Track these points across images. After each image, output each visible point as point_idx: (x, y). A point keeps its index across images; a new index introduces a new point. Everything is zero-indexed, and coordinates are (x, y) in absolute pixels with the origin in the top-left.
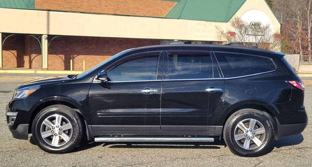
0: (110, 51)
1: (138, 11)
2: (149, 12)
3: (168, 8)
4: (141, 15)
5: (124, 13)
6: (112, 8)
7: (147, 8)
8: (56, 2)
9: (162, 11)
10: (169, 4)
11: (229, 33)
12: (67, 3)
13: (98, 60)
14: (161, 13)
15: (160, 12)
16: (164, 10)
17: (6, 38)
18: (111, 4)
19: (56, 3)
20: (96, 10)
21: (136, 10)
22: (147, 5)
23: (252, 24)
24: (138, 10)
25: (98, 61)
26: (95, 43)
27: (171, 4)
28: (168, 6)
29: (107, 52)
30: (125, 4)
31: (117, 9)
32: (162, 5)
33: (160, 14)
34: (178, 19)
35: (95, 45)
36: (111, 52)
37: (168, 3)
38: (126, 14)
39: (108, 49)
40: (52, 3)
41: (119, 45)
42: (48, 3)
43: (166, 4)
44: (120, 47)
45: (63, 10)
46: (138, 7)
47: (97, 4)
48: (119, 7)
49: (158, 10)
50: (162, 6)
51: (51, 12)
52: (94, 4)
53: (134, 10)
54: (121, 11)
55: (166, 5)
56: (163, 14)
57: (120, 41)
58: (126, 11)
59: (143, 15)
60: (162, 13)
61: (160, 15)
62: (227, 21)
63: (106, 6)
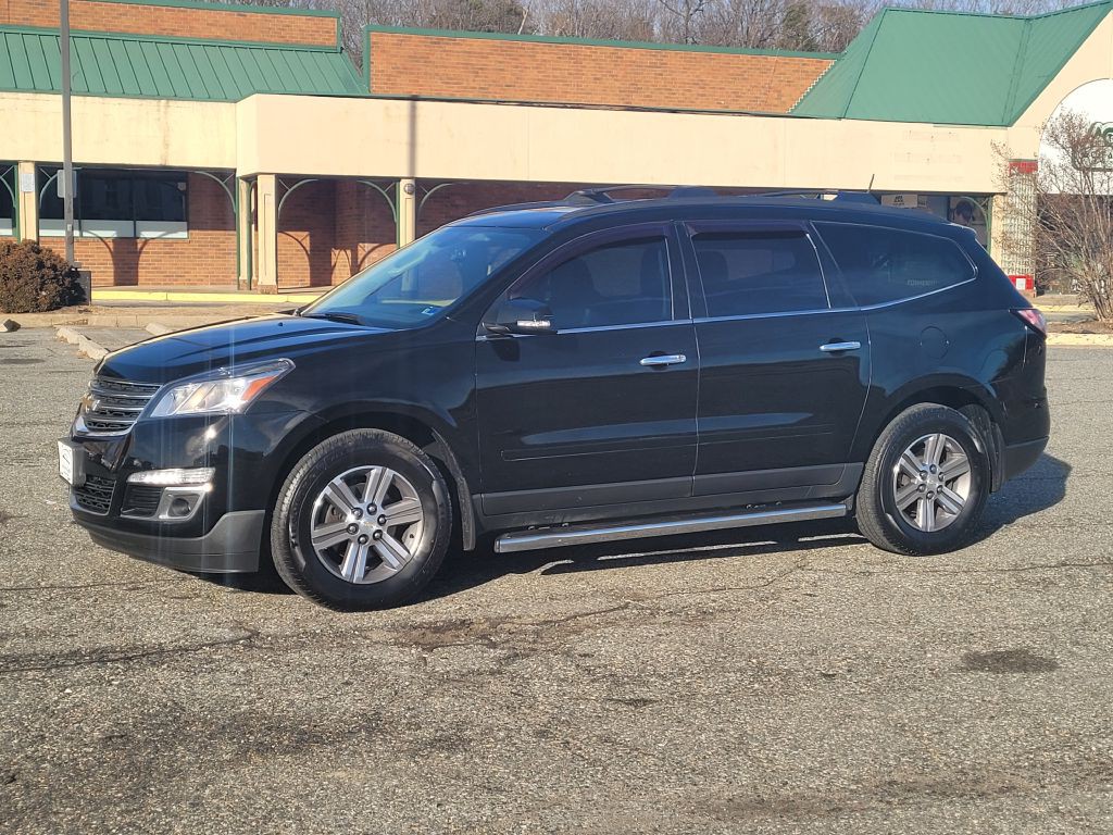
1: (702, 95)
2: (738, 96)
3: (803, 82)
4: (713, 108)
6: (617, 84)
7: (729, 82)
8: (436, 71)
9: (783, 93)
10: (806, 68)
11: (1016, 165)
12: (474, 72)
14: (778, 99)
15: (776, 95)
16: (788, 88)
17: (290, 190)
18: (614, 72)
19: (437, 74)
21: (696, 90)
22: (731, 72)
23: (1099, 130)
24: (701, 92)
27: (813, 68)
28: (804, 75)
30: (659, 71)
31: (632, 89)
32: (782, 70)
33: (776, 102)
34: (840, 118)
37: (804, 65)
38: (663, 106)
40: (426, 74)
42: (412, 73)
43: (796, 68)
45: (458, 97)
46: (702, 81)
47: (569, 74)
48: (639, 81)
49: (770, 88)
50: (784, 74)
51: (420, 104)
52: (557, 73)
53: (689, 91)
54: (648, 96)
55: (797, 71)
56: (784, 102)
58: (662, 93)
59: (719, 109)
60: (783, 99)
61: (775, 106)
62: (1010, 124)
63: (598, 79)
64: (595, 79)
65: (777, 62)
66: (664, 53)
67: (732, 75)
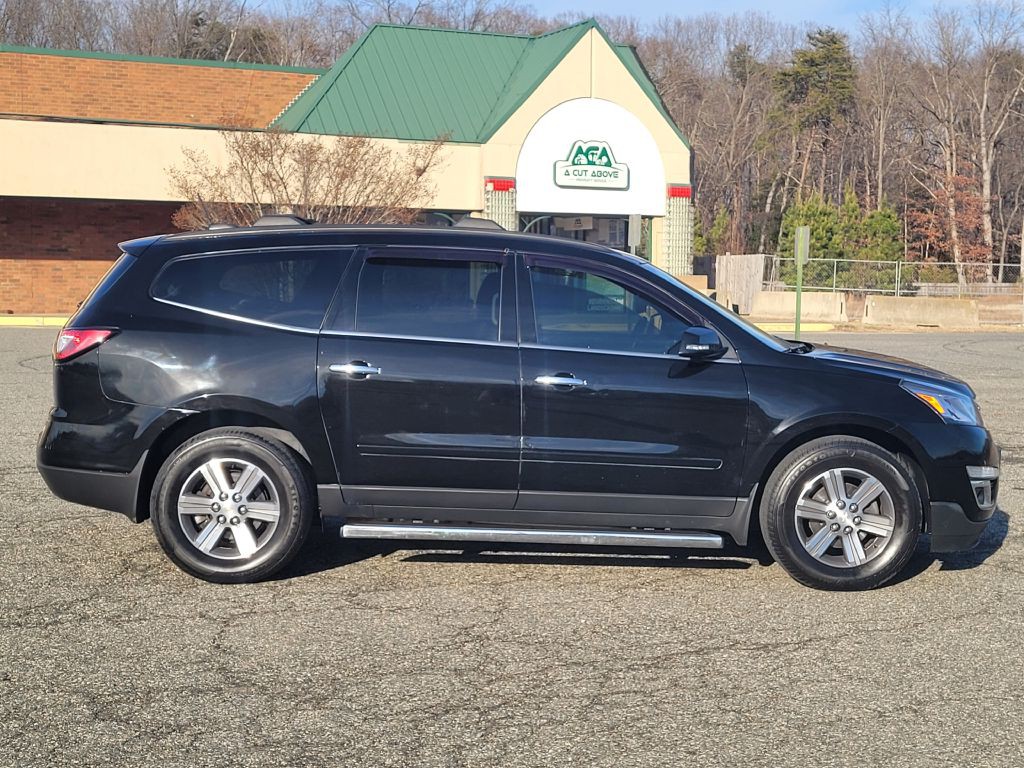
0: (64, 247)
1: (168, 108)
2: (209, 109)
3: (284, 97)
4: (179, 121)
5: (113, 113)
6: (69, 95)
7: (201, 96)
9: (261, 106)
10: (286, 83)
11: (491, 182)
13: (15, 277)
14: (257, 112)
15: (253, 109)
16: (266, 103)
18: (65, 83)
20: (10, 103)
21: (161, 103)
22: (202, 84)
23: (580, 148)
24: (167, 104)
25: (18, 280)
26: (5, 219)
27: (295, 83)
28: (284, 90)
29: (48, 250)
30: (116, 82)
31: (87, 100)
32: (260, 84)
33: (254, 116)
34: (293, 132)
35: (4, 226)
36: (66, 250)
37: (286, 79)
38: (122, 119)
39: (53, 239)
41: (95, 225)
43: (275, 82)
44: (100, 232)
46: (169, 93)
47: (12, 83)
48: (94, 92)
49: (247, 102)
50: (262, 88)
53: (154, 103)
55: (276, 85)
56: (263, 117)
57: (101, 209)
58: (122, 105)
59: (188, 122)
60: (262, 113)
61: (255, 120)
62: (484, 141)
63: (47, 89)
64: (43, 89)
65: (253, 76)
66: (123, 64)
67: (203, 88)
